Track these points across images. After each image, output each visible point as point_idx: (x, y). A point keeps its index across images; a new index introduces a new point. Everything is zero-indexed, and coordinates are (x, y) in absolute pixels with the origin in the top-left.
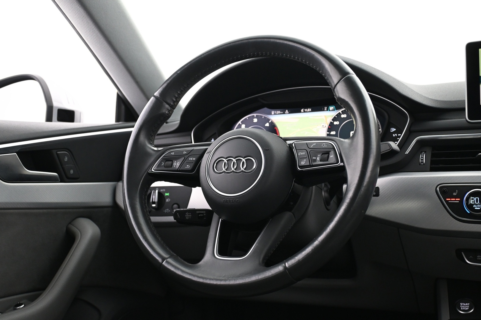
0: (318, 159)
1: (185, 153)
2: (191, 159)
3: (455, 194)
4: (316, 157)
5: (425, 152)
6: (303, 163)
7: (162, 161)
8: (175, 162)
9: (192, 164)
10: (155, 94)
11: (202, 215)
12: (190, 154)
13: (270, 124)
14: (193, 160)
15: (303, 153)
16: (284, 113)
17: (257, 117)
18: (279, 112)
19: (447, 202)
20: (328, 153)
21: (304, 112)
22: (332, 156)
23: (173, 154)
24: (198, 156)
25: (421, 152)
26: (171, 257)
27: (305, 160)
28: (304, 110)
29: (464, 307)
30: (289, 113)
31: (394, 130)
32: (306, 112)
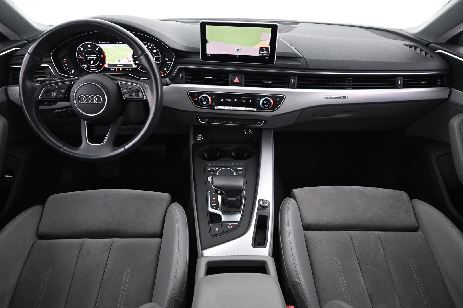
0: (134, 95)
1: (57, 87)
2: (62, 91)
3: (195, 96)
4: (133, 93)
5: (182, 73)
6: (126, 96)
7: (44, 92)
8: (53, 93)
9: (64, 94)
10: (28, 51)
11: (72, 113)
12: (60, 88)
13: (98, 49)
14: (63, 92)
15: (126, 91)
16: (106, 43)
17: (90, 44)
18: (103, 42)
19: (192, 99)
20: (139, 92)
21: (118, 43)
22: (141, 94)
23: (50, 88)
24: (66, 89)
25: (181, 73)
26: (64, 145)
27: (127, 95)
28: (118, 42)
29: (200, 137)
30: (109, 43)
31: (167, 59)
32: (119, 44)
